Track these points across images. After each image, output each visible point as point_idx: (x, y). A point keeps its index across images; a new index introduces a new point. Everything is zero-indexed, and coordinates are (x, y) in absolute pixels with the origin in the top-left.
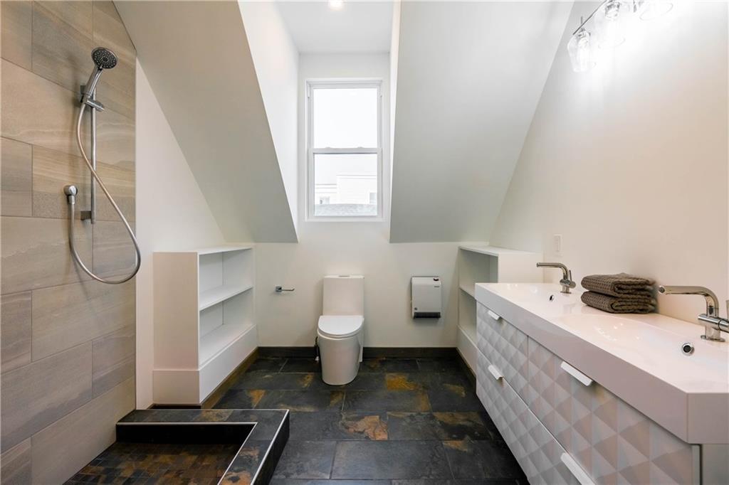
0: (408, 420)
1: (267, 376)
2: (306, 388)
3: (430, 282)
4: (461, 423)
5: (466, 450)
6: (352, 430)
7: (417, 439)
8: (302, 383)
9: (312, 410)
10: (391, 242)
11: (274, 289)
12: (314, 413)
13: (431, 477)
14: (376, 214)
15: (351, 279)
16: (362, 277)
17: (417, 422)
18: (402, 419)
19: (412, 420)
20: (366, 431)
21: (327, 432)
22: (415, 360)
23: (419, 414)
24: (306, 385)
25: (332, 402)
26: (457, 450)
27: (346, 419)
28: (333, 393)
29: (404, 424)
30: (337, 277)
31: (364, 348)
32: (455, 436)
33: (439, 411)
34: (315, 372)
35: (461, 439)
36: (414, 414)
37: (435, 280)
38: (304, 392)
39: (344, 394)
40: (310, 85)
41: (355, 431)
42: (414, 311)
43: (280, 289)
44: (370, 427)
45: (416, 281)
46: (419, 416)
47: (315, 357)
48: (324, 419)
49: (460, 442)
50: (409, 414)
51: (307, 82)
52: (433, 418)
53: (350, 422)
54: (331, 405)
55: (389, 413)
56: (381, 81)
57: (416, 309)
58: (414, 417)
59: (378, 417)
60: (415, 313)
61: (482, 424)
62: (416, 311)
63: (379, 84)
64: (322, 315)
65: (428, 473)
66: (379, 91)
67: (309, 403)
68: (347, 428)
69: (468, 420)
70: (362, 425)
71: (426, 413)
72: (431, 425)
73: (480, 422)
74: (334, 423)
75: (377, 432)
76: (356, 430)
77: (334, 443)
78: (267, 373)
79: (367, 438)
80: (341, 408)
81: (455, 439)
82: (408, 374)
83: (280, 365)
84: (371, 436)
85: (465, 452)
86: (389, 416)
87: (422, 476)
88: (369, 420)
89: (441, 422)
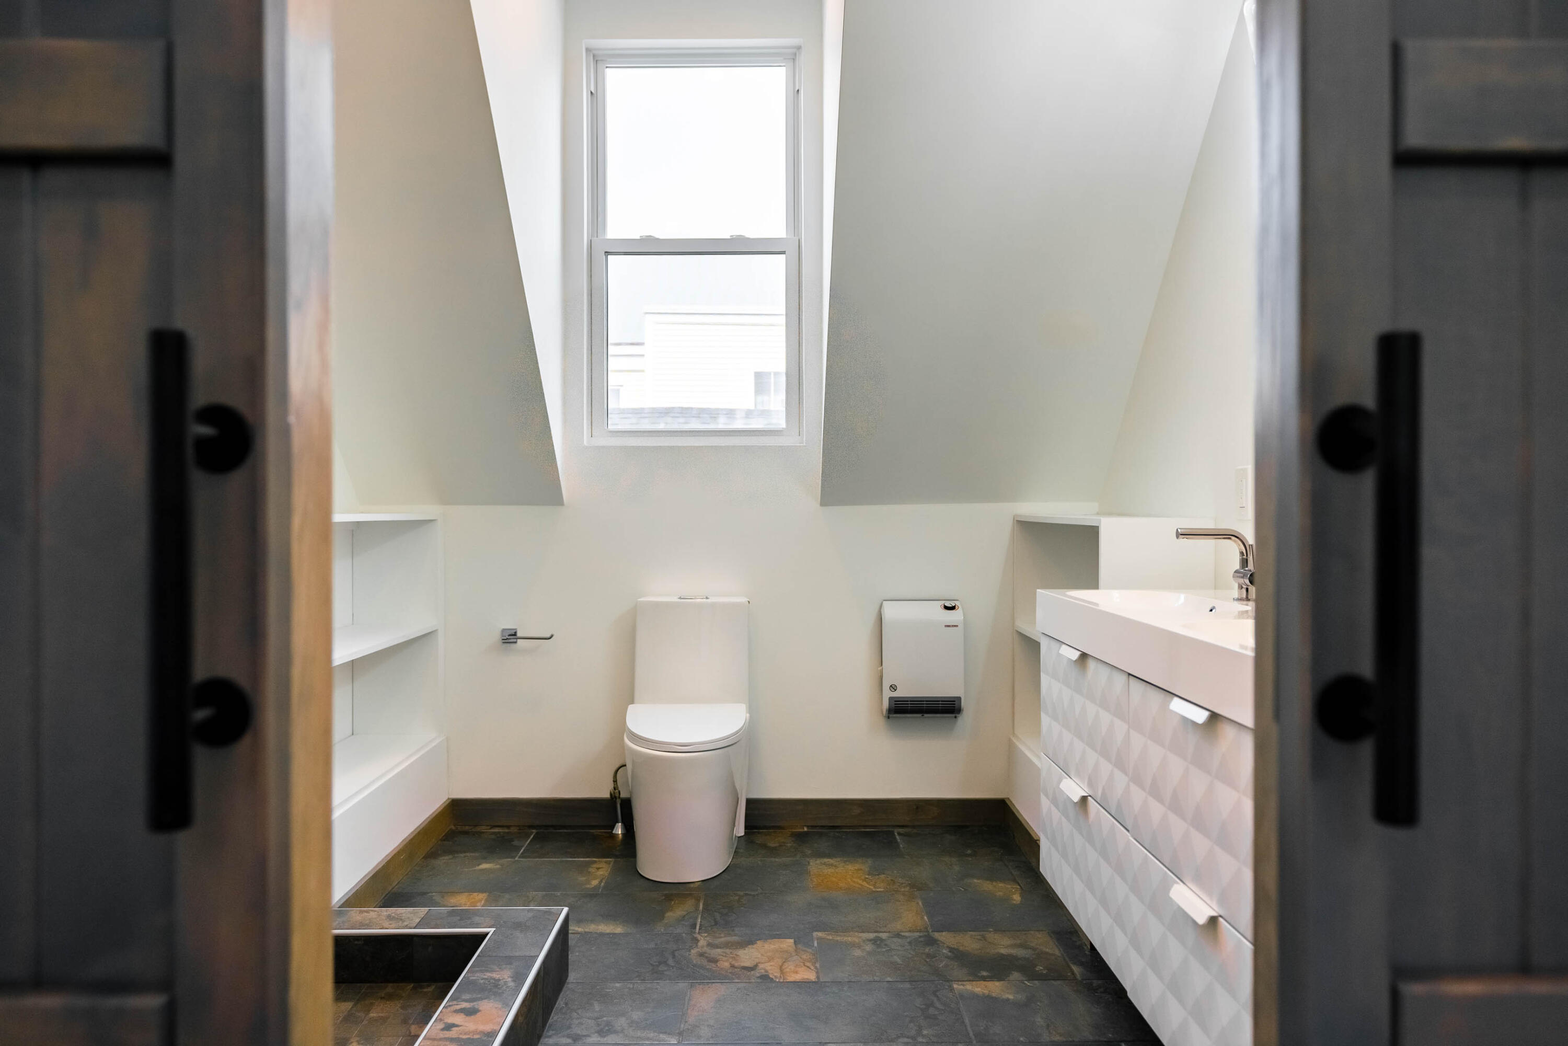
0: (869, 947)
1: (485, 866)
2: (595, 888)
3: (936, 612)
4: (1003, 951)
5: (1011, 997)
6: (727, 964)
7: (889, 979)
8: (582, 879)
9: (619, 930)
10: (822, 505)
11: (496, 636)
12: (625, 935)
13: (920, 1039)
14: (783, 424)
15: (713, 605)
16: (744, 600)
17: (891, 950)
18: (854, 945)
19: (879, 946)
20: (761, 966)
21: (662, 968)
22: (892, 833)
23: (898, 935)
24: (595, 883)
25: (669, 914)
26: (988, 996)
27: (710, 945)
28: (669, 898)
29: (857, 953)
30: (675, 599)
31: (750, 802)
32: (985, 974)
33: (949, 930)
34: (616, 856)
35: (999, 980)
36: (884, 936)
37: (946, 608)
38: (592, 895)
39: (698, 900)
40: (598, 59)
41: (733, 966)
42: (888, 694)
43: (515, 634)
44: (770, 959)
45: (891, 612)
46: (895, 940)
47: (613, 827)
48: (652, 945)
49: (997, 983)
50: (872, 936)
51: (588, 50)
52: (931, 942)
53: (719, 950)
54: (666, 921)
55: (815, 934)
56: (799, 48)
57: (893, 688)
58: (882, 940)
59: (792, 941)
60: (891, 699)
61: (1057, 952)
62: (895, 694)
63: (792, 57)
64: (632, 702)
65: (913, 1033)
66: (792, 78)
67: (609, 917)
68: (715, 961)
69: (1023, 946)
70: (748, 956)
71: (917, 934)
72: (928, 955)
73: (1052, 949)
74: (676, 954)
75: (789, 967)
76: (736, 964)
77: (682, 985)
78: (485, 859)
79: (765, 977)
80: (694, 926)
81: (984, 979)
82: (870, 861)
83: (516, 843)
84: (774, 973)
85: (1008, 1000)
86: (819, 939)
87: (898, 1037)
88: (767, 946)
89: (951, 950)
